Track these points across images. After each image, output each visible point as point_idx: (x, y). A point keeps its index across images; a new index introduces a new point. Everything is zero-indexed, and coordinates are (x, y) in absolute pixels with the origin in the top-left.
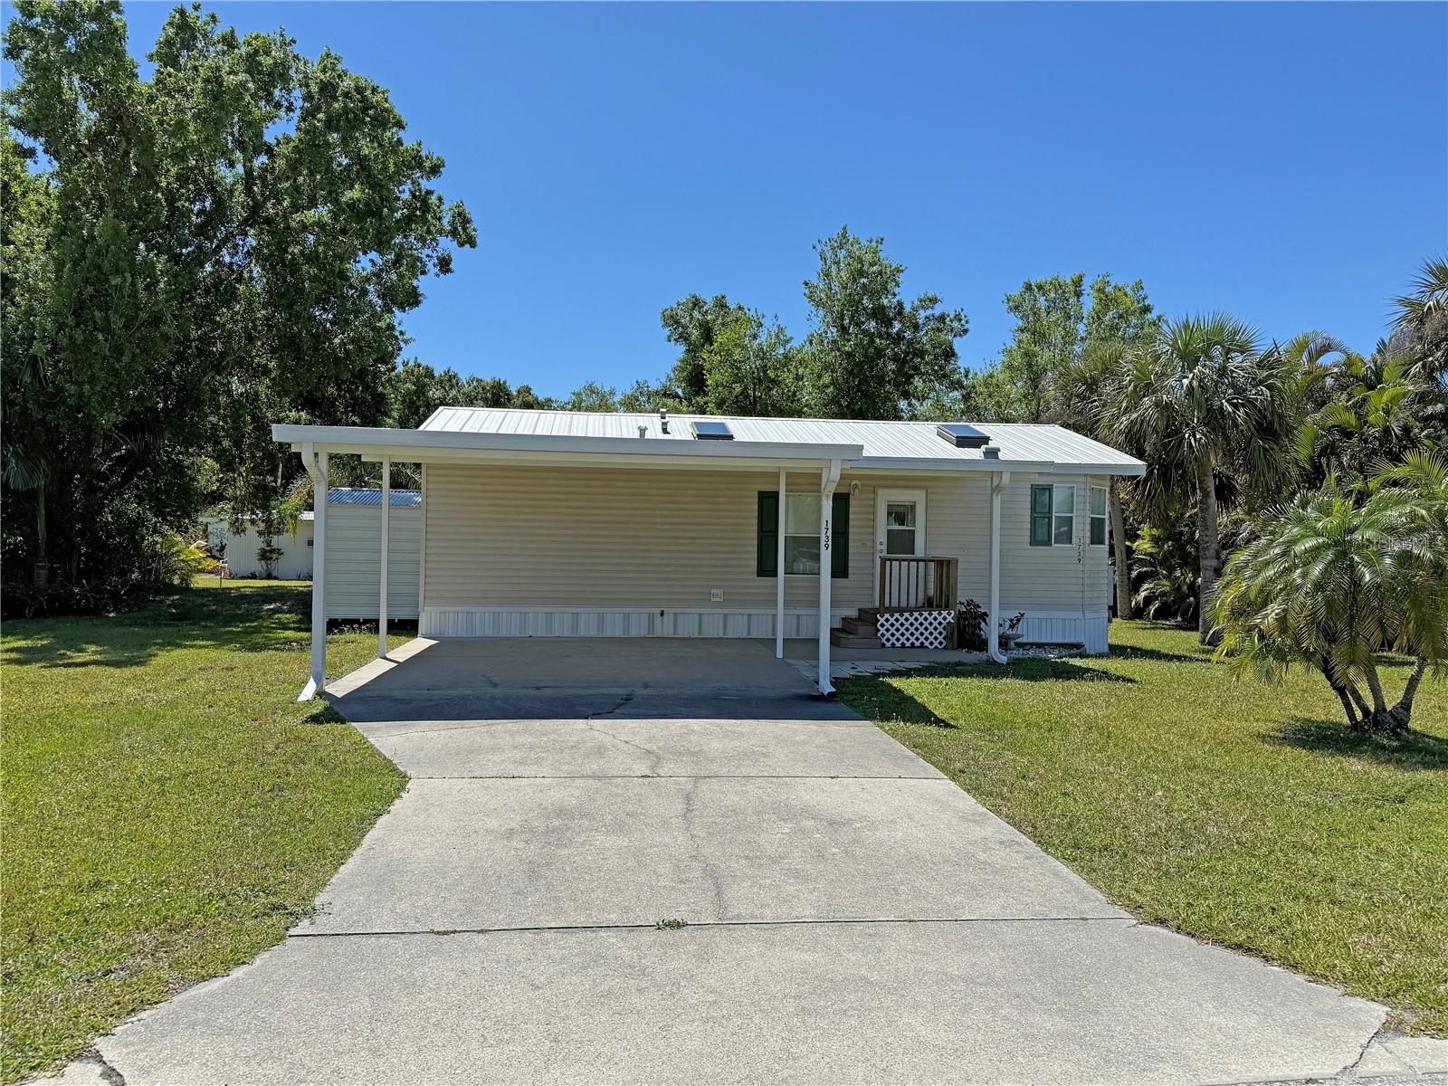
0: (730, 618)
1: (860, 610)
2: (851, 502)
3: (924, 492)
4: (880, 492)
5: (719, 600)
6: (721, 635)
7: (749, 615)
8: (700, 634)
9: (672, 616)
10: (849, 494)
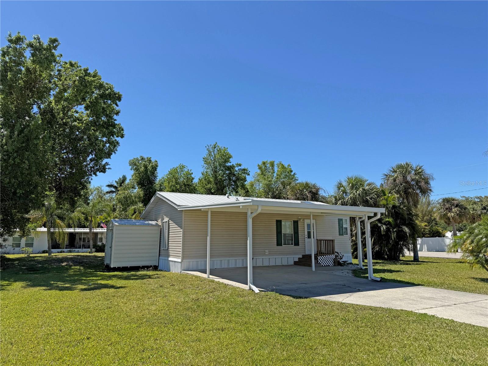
0: (270, 259)
1: (302, 255)
2: (299, 223)
3: (315, 220)
4: (305, 220)
5: (267, 254)
6: (268, 265)
7: (275, 258)
8: (263, 265)
9: (255, 259)
10: (298, 221)
